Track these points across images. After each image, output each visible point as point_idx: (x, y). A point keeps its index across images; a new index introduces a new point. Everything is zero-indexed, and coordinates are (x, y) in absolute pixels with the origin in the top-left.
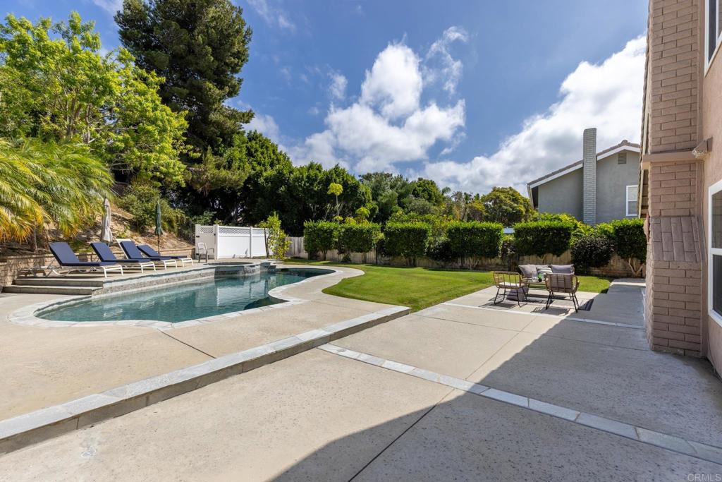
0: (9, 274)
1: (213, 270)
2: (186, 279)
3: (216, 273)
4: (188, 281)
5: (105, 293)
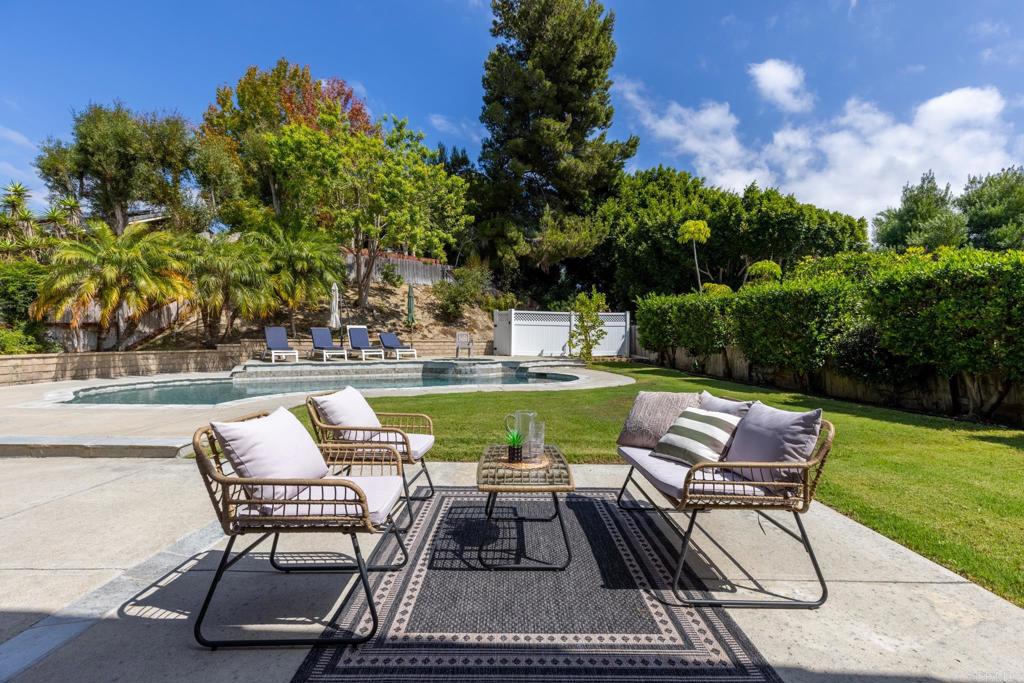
0: (244, 354)
1: (421, 366)
2: (368, 373)
3: (425, 370)
4: (372, 375)
5: (248, 377)
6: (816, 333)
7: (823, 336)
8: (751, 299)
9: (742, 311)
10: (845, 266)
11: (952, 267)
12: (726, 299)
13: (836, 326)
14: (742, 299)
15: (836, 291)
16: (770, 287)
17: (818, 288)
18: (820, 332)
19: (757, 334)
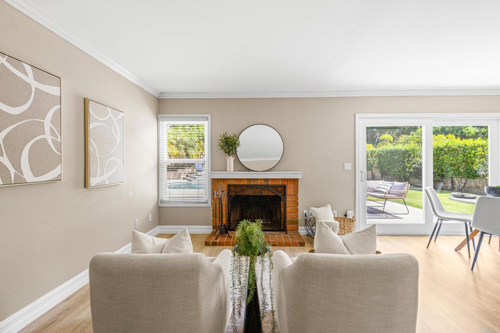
6: (407, 164)
7: (409, 165)
8: (383, 151)
9: (379, 156)
10: (417, 140)
11: (449, 144)
12: (373, 151)
13: (414, 161)
14: (380, 151)
15: (414, 150)
16: (390, 147)
17: (407, 148)
18: (408, 164)
19: (385, 164)
